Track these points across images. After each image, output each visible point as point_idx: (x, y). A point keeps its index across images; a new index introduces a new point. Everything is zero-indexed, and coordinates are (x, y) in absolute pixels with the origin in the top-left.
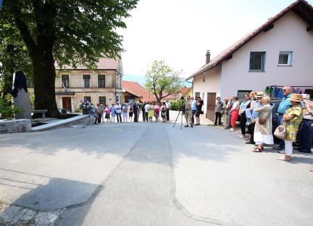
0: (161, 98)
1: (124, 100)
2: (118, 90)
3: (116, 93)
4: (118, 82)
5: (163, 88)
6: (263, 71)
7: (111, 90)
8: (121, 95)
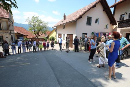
0: (38, 36)
1: (16, 38)
2: (12, 32)
3: (10, 33)
4: (11, 27)
5: (39, 31)
6: (91, 25)
7: (7, 31)
8: (14, 34)
